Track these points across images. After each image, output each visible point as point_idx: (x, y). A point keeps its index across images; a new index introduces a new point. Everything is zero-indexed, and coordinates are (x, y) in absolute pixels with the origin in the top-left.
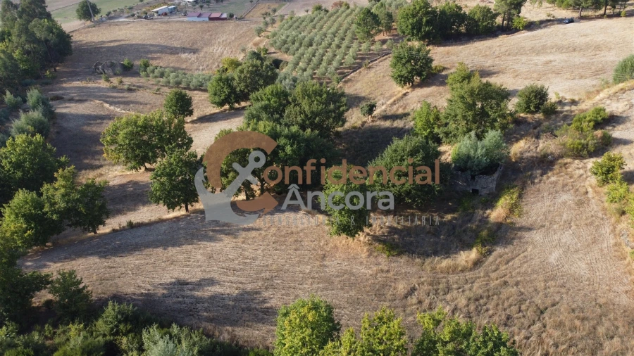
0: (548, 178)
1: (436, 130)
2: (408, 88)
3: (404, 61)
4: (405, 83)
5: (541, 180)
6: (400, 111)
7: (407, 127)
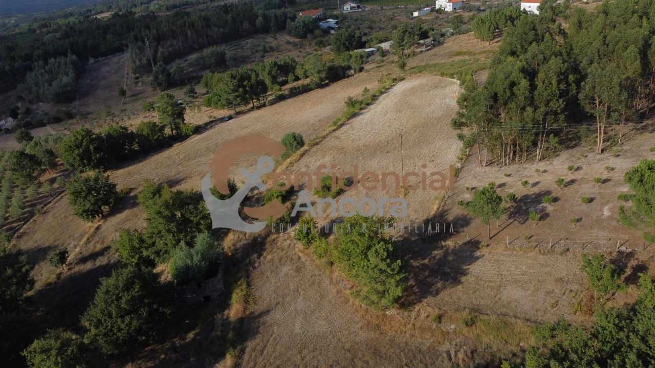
0: (265, 258)
1: (145, 253)
2: (99, 221)
3: (83, 194)
4: (94, 217)
5: (260, 263)
6: (99, 247)
7: (112, 261)
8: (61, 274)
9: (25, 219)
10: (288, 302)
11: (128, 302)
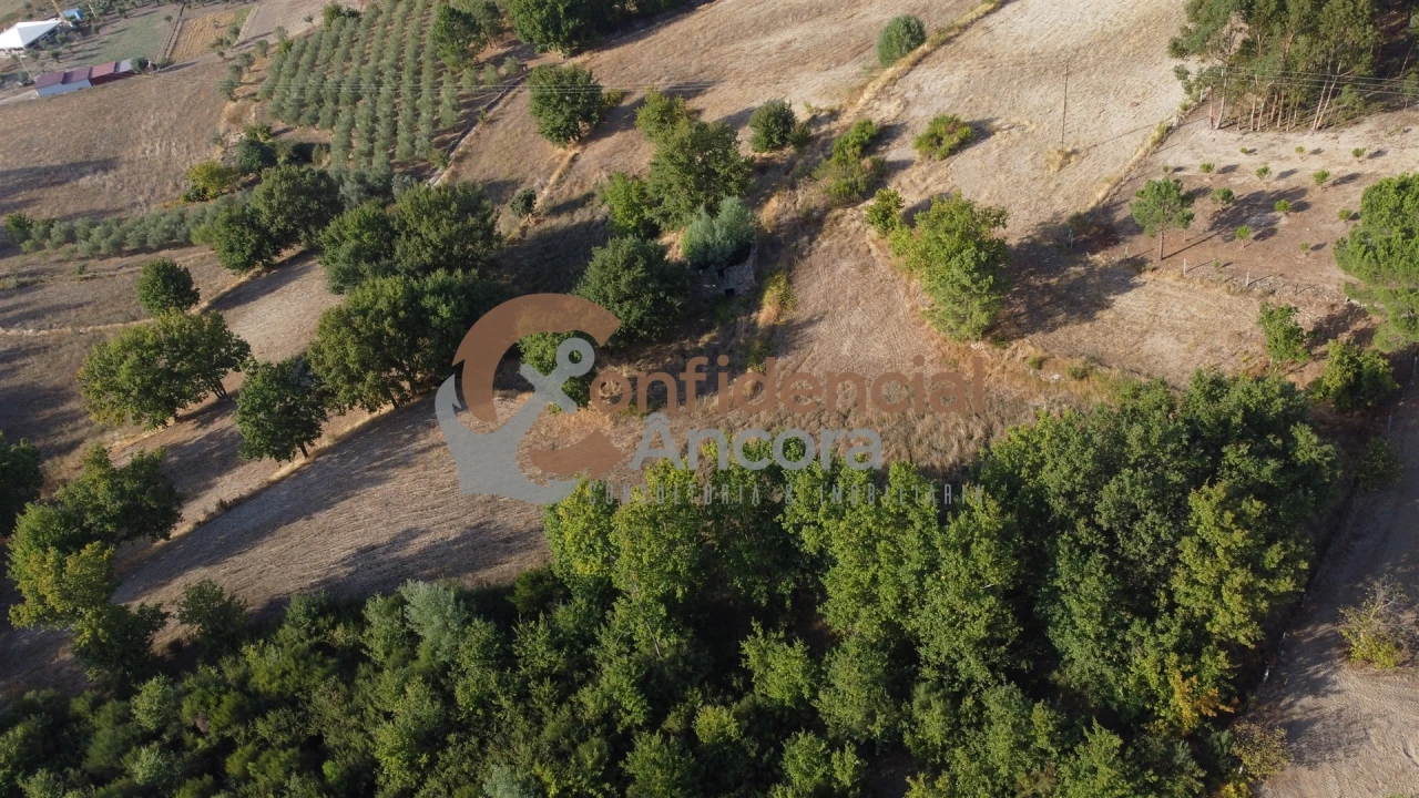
0: (819, 243)
1: (647, 214)
2: (575, 147)
3: (554, 101)
5: (810, 251)
6: (577, 193)
7: (598, 218)
8: (526, 227)
9: (461, 127)
10: (840, 314)
11: (628, 284)
